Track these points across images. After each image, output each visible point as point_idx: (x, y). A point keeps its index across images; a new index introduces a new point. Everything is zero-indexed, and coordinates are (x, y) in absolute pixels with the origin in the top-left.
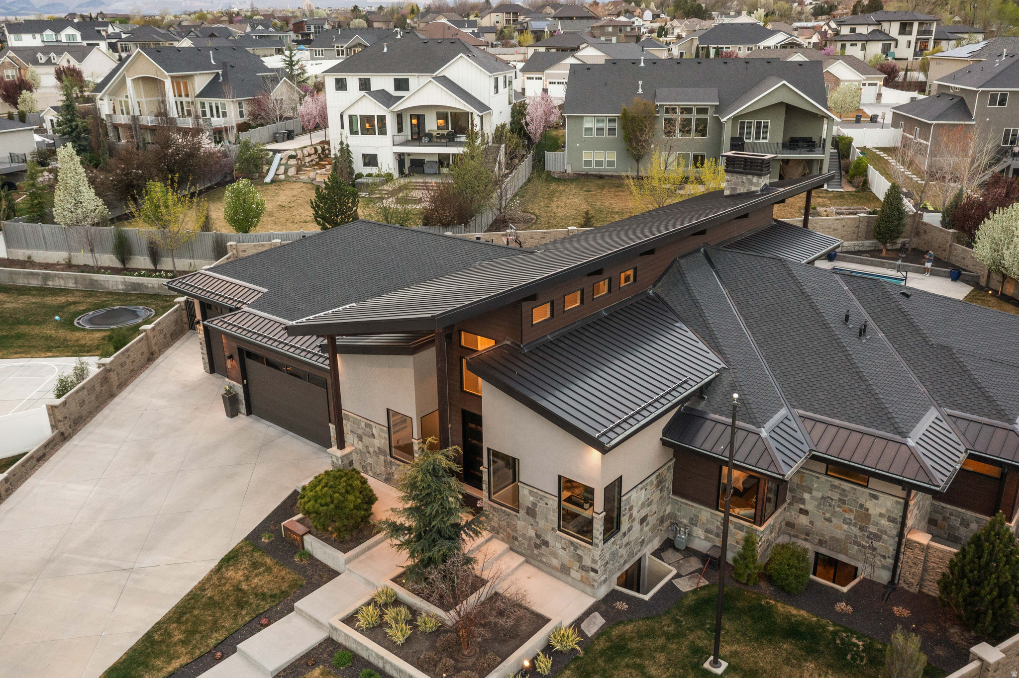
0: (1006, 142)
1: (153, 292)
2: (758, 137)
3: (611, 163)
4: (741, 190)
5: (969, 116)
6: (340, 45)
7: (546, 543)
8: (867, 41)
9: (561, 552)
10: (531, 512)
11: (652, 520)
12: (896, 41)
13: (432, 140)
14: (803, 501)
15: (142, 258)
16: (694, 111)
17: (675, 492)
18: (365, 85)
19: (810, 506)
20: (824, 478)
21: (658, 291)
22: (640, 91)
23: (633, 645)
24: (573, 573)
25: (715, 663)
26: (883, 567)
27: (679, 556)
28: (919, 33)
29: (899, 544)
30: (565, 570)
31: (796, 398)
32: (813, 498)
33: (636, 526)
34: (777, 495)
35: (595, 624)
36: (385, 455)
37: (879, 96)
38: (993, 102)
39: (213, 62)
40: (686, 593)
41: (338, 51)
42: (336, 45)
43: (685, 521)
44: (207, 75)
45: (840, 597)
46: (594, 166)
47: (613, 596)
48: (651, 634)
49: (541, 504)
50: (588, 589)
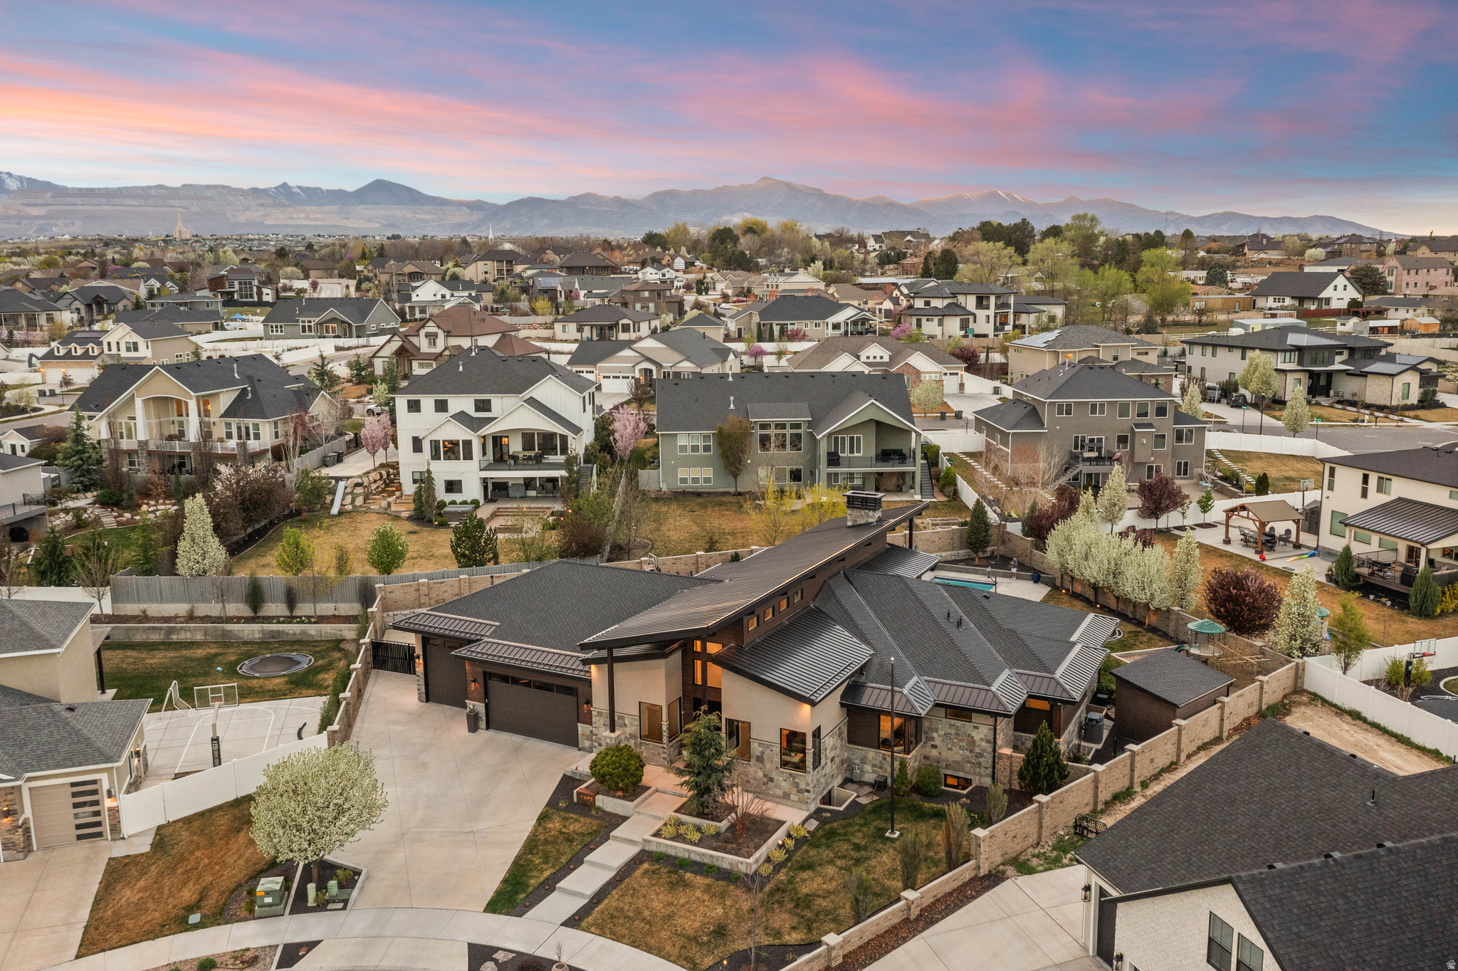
0: (1076, 447)
1: (294, 638)
2: (852, 452)
3: (707, 480)
4: (862, 522)
5: (1042, 425)
6: (306, 319)
7: (771, 780)
8: (943, 316)
9: (783, 784)
10: (760, 759)
11: (837, 760)
12: (974, 315)
13: (516, 462)
14: (933, 739)
15: (274, 606)
16: (788, 426)
17: (850, 741)
18: (441, 406)
19: (938, 742)
20: (944, 720)
21: (818, 605)
22: (732, 406)
23: (842, 831)
24: (793, 797)
25: (893, 832)
26: (987, 775)
27: (856, 786)
28: (997, 307)
29: (994, 757)
30: (786, 796)
31: (922, 670)
32: (939, 736)
33: (829, 763)
34: (916, 737)
35: (813, 824)
36: (636, 739)
37: (962, 386)
38: (1060, 412)
39: (236, 375)
40: (866, 805)
41: (304, 327)
42: (301, 319)
43: (858, 762)
44: (230, 393)
45: (962, 796)
46: (690, 483)
47: (818, 811)
48: (850, 825)
49: (768, 752)
50: (804, 806)
